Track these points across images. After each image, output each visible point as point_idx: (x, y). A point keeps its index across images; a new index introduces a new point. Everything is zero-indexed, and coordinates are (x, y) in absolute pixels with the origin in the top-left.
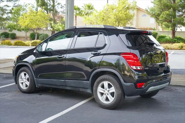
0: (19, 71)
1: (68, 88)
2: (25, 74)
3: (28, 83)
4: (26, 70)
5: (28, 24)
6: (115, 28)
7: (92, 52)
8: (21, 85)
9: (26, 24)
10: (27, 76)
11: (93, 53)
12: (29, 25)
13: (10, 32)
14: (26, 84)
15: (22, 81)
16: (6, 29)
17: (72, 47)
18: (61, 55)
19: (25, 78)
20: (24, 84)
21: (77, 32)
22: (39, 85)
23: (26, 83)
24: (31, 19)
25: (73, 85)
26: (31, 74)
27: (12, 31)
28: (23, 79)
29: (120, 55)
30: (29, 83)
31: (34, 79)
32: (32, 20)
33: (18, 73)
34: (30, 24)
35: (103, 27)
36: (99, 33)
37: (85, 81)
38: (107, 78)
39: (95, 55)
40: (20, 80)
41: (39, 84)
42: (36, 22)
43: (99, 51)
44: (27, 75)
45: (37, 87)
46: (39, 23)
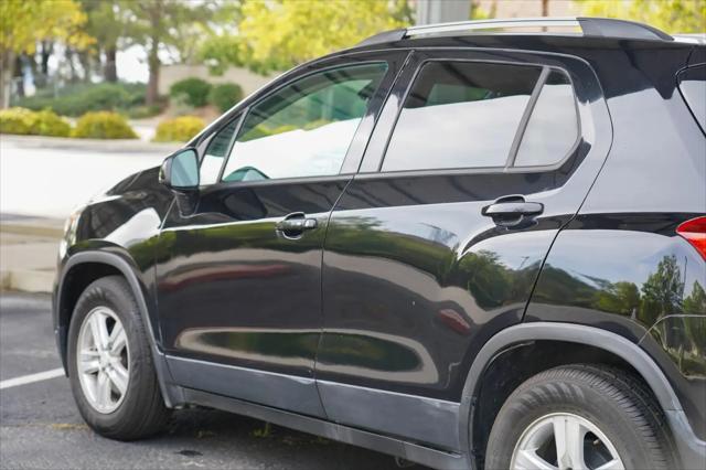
0: (82, 299)
1: (336, 433)
2: (110, 323)
3: (121, 378)
4: (112, 294)
5: (287, 38)
6: (656, 38)
7: (484, 203)
8: (86, 382)
9: (278, 37)
10: (120, 335)
11: (495, 208)
12: (291, 44)
13: (214, 81)
14: (112, 384)
15: (95, 365)
16: (200, 63)
17: (370, 167)
18: (301, 216)
19: (110, 347)
20: (102, 377)
21: (407, 61)
22: (182, 395)
23: (113, 375)
24: (306, 10)
25: (363, 417)
26: (138, 325)
27: (221, 74)
28: (100, 351)
29: (673, 234)
30: (125, 374)
31: (151, 355)
32: (308, 14)
33: (75, 313)
34: (295, 38)
35: (577, 31)
36: (546, 70)
37: (437, 402)
38: (579, 392)
39: (507, 223)
40: (83, 351)
41: (180, 388)
42: (328, 27)
43: (532, 200)
44: (118, 326)
45: (168, 404)
46: (342, 34)
